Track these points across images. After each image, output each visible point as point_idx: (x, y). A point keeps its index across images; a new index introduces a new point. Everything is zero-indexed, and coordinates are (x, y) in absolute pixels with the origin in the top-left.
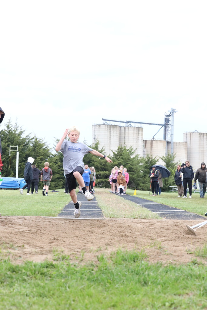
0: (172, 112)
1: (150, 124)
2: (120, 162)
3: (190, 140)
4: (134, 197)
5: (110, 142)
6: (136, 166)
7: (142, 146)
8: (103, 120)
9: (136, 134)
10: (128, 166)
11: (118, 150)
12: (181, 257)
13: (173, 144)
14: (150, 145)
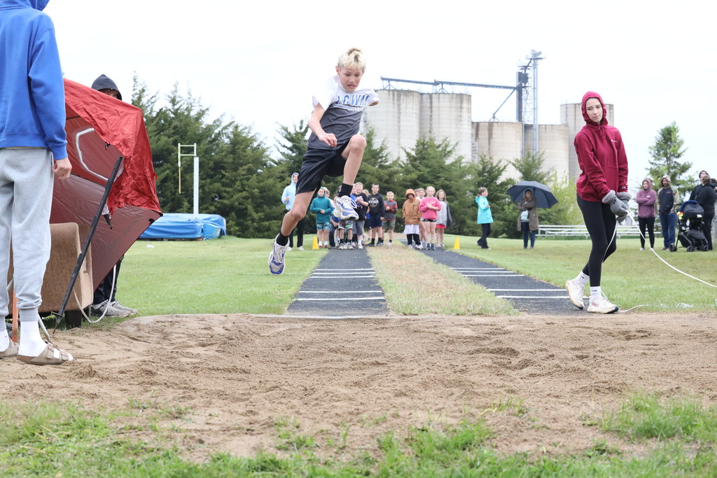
0: (534, 59)
1: (486, 86)
2: (423, 175)
3: (575, 119)
4: (455, 254)
5: (399, 127)
6: (457, 181)
7: (470, 136)
8: (383, 79)
9: (457, 108)
10: (440, 182)
11: (417, 146)
12: (569, 434)
13: (537, 130)
14: (487, 132)
